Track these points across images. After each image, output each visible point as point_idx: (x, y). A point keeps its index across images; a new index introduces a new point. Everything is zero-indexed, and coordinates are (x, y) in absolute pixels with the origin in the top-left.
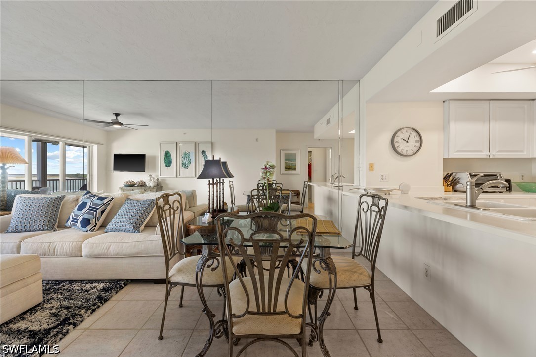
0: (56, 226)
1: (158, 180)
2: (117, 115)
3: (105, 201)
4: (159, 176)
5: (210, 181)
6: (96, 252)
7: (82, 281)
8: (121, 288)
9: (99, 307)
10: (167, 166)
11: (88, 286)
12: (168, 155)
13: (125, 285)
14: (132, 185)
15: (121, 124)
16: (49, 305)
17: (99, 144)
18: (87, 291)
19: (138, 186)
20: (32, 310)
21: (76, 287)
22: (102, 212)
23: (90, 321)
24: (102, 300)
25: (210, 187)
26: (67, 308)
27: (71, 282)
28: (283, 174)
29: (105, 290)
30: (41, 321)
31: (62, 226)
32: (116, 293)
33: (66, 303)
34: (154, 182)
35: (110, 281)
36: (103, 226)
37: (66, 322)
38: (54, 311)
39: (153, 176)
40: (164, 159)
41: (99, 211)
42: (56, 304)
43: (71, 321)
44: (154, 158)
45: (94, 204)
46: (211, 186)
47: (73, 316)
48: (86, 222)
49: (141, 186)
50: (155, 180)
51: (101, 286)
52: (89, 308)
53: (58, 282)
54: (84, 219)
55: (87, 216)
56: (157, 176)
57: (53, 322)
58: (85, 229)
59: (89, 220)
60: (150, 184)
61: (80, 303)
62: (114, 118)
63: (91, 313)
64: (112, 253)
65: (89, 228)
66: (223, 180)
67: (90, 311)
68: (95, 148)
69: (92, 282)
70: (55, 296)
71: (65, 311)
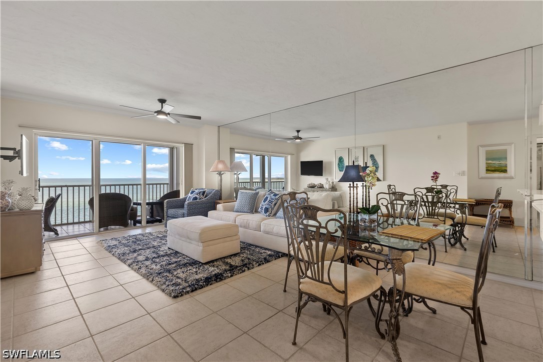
0: (254, 211)
1: (333, 183)
2: (298, 131)
3: (277, 197)
4: (335, 180)
5: (350, 184)
6: (267, 230)
7: (261, 247)
8: (279, 257)
9: (263, 264)
10: (340, 171)
11: (263, 251)
12: (342, 160)
13: (282, 256)
14: (312, 187)
15: (300, 138)
16: (243, 255)
17: (292, 154)
18: (261, 253)
19: (318, 188)
20: (235, 255)
21: (257, 250)
22: (275, 204)
23: (257, 270)
24: (267, 261)
25: (350, 190)
26: (249, 259)
27: (257, 247)
28: (482, 178)
29: (270, 255)
30: (236, 261)
31: (256, 212)
32: (275, 259)
33: (249, 256)
34: (330, 185)
35: (274, 251)
36: (275, 214)
37: (245, 265)
38: (243, 259)
39: (329, 180)
40: (338, 164)
41: (273, 203)
42: (245, 255)
43: (248, 266)
44: (330, 163)
45: (272, 199)
46: (352, 189)
47: (249, 264)
48: (266, 210)
49: (320, 188)
50: (331, 183)
51: (269, 253)
52: (258, 262)
53: (251, 245)
54: (266, 208)
55: (267, 206)
56: (333, 179)
57: (241, 264)
58: (265, 215)
59: (268, 209)
60: (326, 186)
61: (255, 258)
62: (296, 134)
63: (258, 266)
64: (275, 232)
65: (268, 214)
66: (357, 184)
67: (257, 264)
68: (289, 157)
69: (266, 249)
70: (246, 252)
71: (247, 260)
